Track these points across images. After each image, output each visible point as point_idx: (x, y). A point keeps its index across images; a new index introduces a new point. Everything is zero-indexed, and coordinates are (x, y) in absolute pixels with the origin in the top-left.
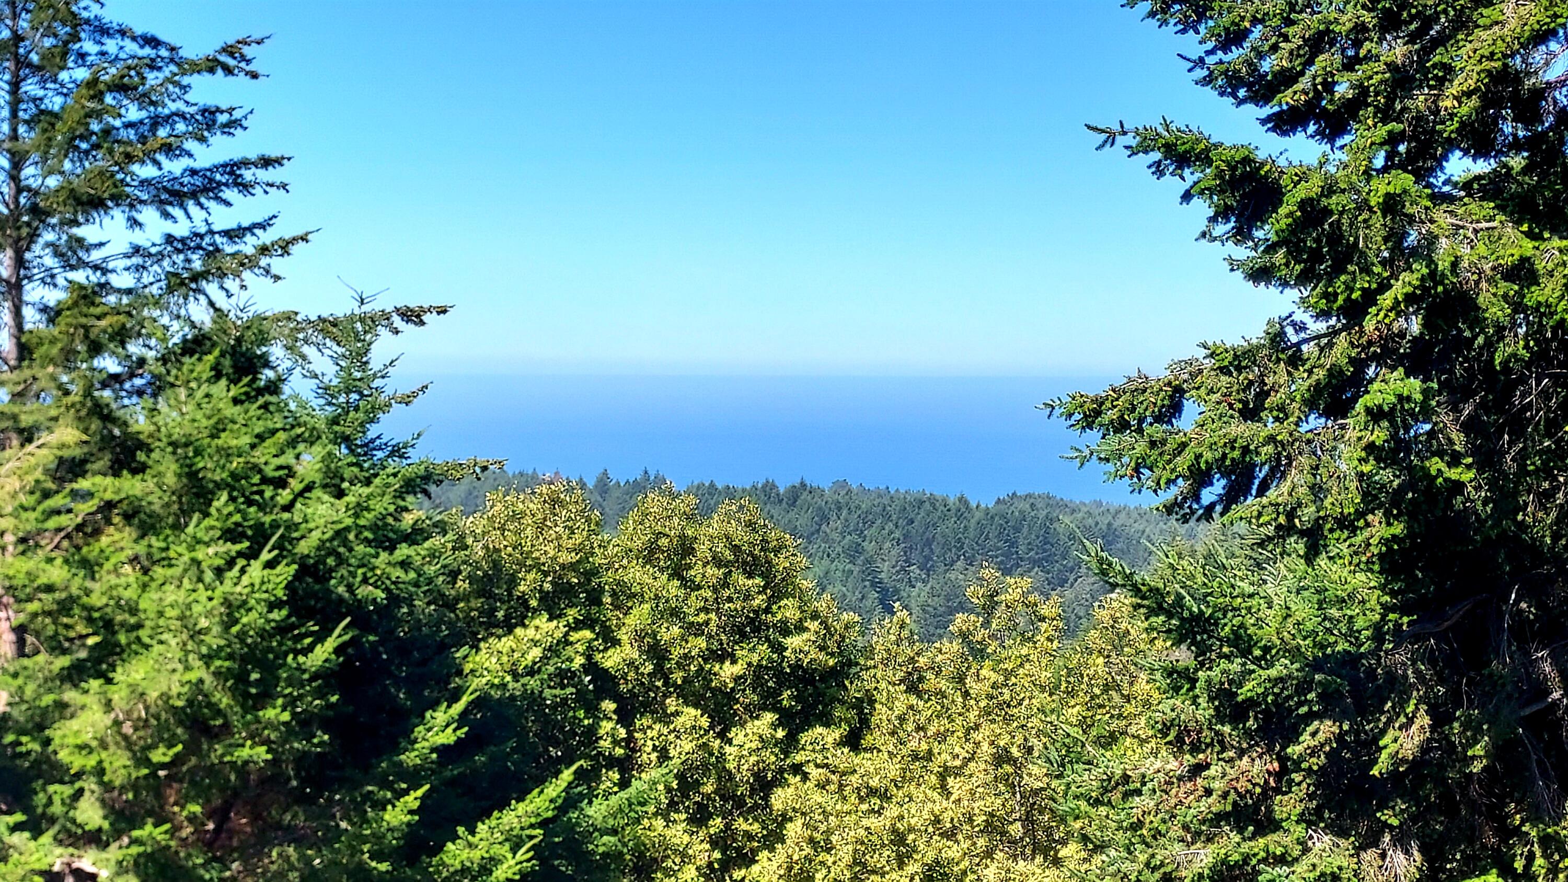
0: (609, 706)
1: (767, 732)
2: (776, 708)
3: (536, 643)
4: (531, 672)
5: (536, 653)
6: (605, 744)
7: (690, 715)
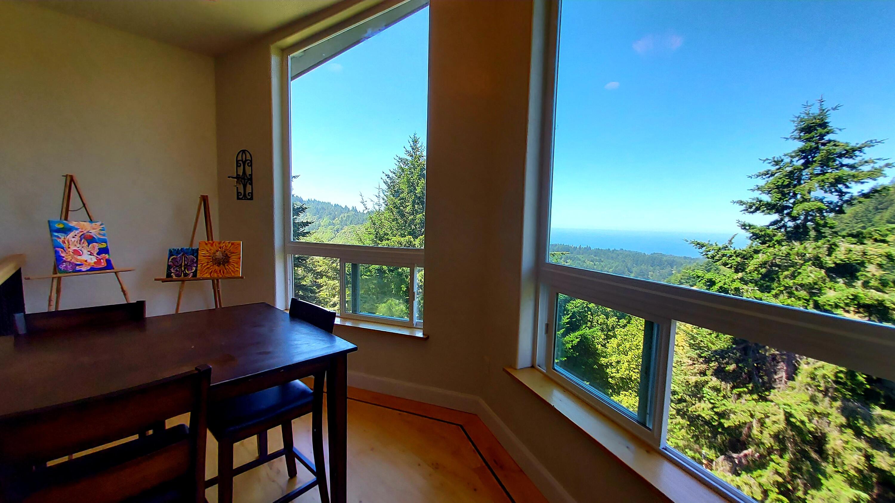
0: (589, 313)
1: (615, 320)
2: (616, 316)
3: (579, 303)
4: (577, 307)
5: (579, 304)
6: (589, 319)
7: (602, 316)
